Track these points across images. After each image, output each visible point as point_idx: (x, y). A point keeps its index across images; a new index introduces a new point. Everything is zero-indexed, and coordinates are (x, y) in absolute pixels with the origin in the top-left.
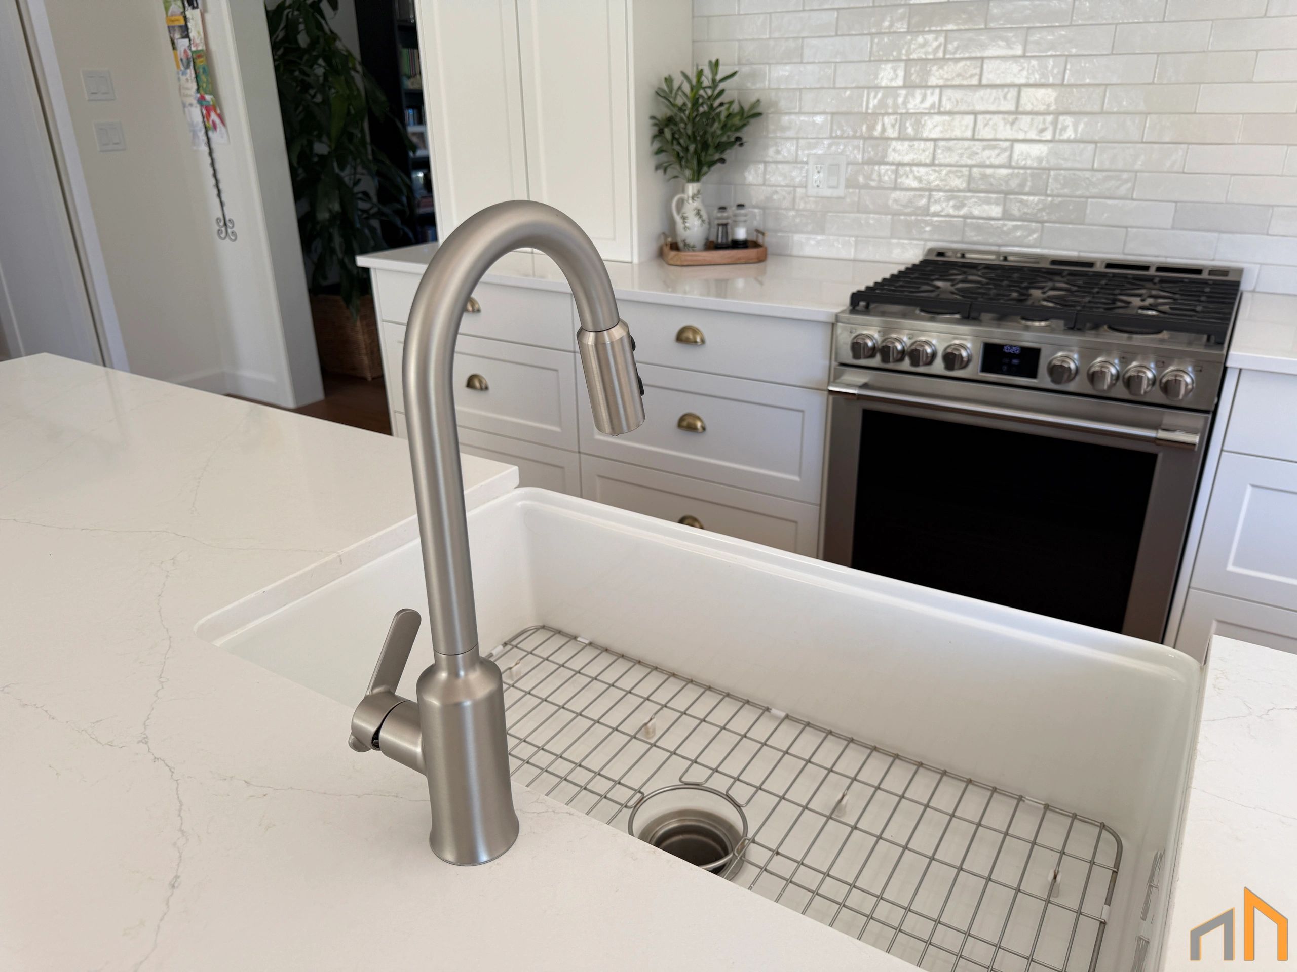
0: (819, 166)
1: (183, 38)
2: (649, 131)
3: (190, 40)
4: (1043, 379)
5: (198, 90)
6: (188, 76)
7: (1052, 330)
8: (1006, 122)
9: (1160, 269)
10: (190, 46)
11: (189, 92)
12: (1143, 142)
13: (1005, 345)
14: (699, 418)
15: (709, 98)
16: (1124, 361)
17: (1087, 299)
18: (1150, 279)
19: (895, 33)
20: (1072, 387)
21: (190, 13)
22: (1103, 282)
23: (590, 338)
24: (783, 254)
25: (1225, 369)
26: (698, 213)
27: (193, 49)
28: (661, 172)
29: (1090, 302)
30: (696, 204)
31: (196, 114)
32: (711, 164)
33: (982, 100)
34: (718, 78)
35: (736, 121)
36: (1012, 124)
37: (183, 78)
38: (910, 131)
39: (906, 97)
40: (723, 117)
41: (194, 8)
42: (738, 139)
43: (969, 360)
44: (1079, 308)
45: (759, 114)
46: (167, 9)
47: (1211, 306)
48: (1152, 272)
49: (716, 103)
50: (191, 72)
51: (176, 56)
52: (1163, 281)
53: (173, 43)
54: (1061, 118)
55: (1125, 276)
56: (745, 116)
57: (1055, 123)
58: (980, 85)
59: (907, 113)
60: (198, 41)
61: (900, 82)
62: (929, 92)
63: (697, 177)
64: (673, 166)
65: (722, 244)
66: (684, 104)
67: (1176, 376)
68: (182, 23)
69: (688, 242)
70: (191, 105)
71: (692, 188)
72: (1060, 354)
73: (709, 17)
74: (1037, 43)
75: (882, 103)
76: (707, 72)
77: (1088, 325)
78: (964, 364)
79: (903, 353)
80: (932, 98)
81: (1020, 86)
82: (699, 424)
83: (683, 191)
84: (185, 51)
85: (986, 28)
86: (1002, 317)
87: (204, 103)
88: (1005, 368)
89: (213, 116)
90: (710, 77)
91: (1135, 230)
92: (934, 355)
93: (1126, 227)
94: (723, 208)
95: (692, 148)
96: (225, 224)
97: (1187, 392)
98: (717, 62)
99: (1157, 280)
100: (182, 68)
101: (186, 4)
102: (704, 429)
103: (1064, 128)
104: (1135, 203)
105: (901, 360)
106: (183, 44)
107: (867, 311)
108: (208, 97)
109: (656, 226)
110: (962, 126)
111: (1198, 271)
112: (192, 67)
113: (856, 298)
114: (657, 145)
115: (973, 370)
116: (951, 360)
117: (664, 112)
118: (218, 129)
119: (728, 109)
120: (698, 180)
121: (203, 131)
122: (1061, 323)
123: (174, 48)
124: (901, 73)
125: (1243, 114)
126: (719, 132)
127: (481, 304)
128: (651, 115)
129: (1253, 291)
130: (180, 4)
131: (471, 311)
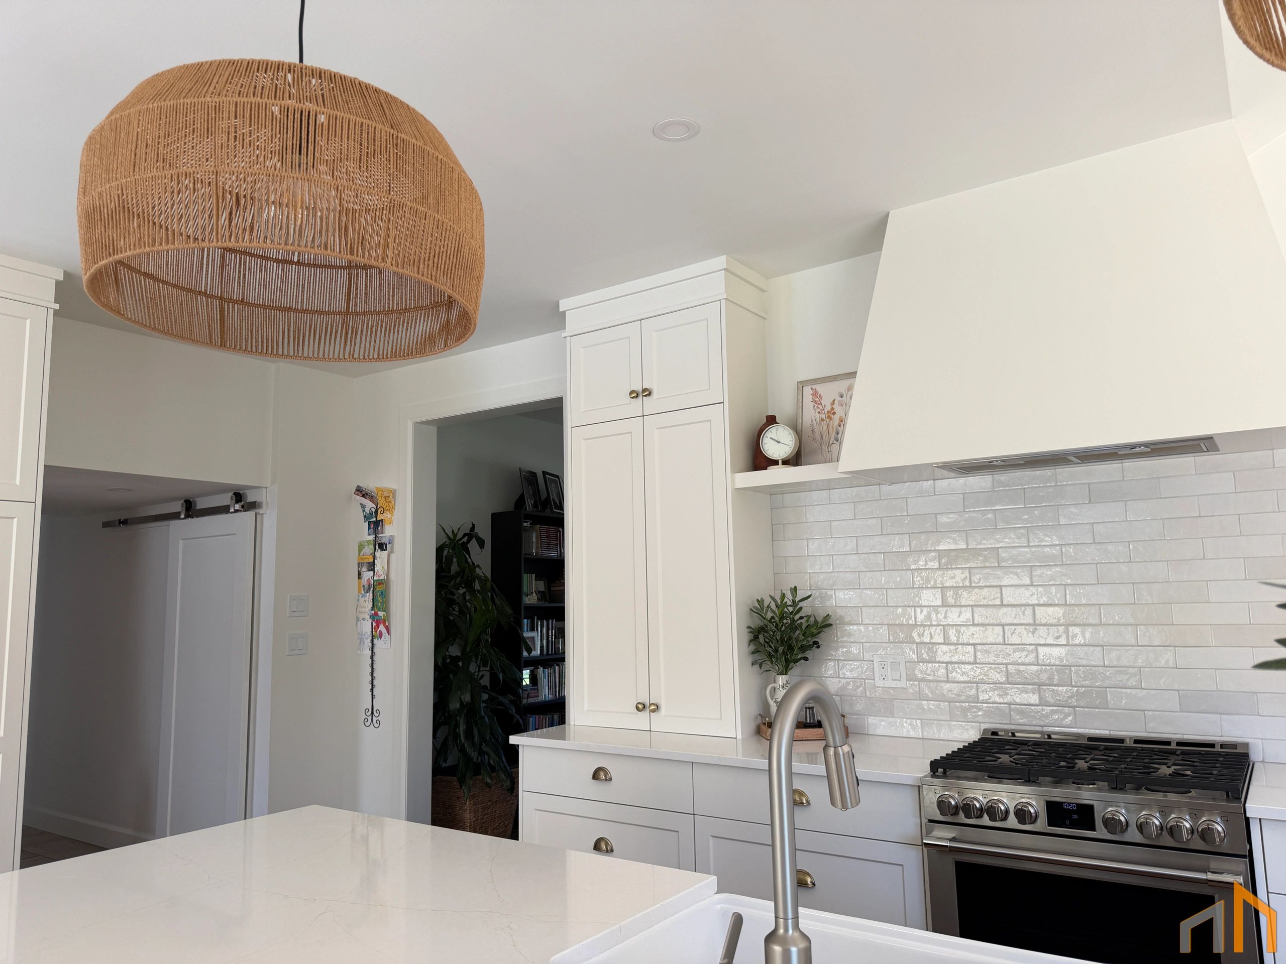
0: (883, 663)
1: (369, 571)
2: (746, 637)
3: (374, 573)
4: (1101, 832)
5: (373, 608)
6: (367, 598)
7: (1100, 790)
8: (1028, 631)
9: (1179, 744)
10: (373, 577)
11: (364, 610)
12: (1138, 646)
13: (1065, 803)
14: (809, 875)
15: (791, 613)
16: (1164, 814)
17: (1123, 766)
18: (1173, 752)
19: (929, 569)
20: (1127, 837)
21: (378, 553)
22: (1135, 754)
23: (831, 751)
24: (862, 734)
25: (1247, 820)
27: (376, 578)
28: (756, 667)
29: (1125, 768)
31: (367, 625)
32: (796, 661)
33: (1006, 616)
34: (797, 600)
35: (814, 630)
36: (1033, 633)
37: (361, 600)
38: (953, 639)
39: (946, 613)
40: (804, 627)
41: (383, 550)
42: (816, 643)
43: (1037, 817)
44: (1118, 772)
45: (829, 625)
46: (360, 551)
47: (1225, 770)
48: (1173, 746)
49: (797, 617)
50: (370, 595)
51: (359, 584)
52: (1183, 753)
53: (359, 574)
54: (1071, 629)
55: (1152, 750)
56: (819, 626)
57: (1067, 632)
58: (1002, 605)
59: (948, 625)
60: (381, 573)
61: (939, 603)
62: (963, 609)
63: (785, 671)
64: (766, 662)
65: (811, 724)
66: (773, 618)
67: (1208, 825)
68: (371, 560)
70: (364, 619)
71: (781, 680)
72: (1110, 809)
73: (785, 557)
74: (1040, 576)
75: (928, 617)
76: (789, 596)
77: (1128, 786)
78: (1034, 819)
79: (981, 810)
80: (967, 615)
81: (1033, 605)
82: (809, 880)
83: (775, 681)
84: (368, 580)
85: (999, 566)
86: (1058, 781)
87: (376, 618)
88: (1068, 822)
89: (382, 628)
90: (791, 598)
91: (1150, 713)
92: (1007, 812)
93: (1144, 711)
95: (781, 649)
96: (372, 713)
97: (1222, 840)
98: (795, 587)
99: (1178, 752)
100: (363, 592)
101: (377, 548)
102: (814, 884)
103: (1075, 636)
104: (1146, 691)
105: (981, 816)
107: (945, 775)
108: (381, 614)
109: (754, 709)
110: (993, 635)
111: (1212, 745)
112: (371, 591)
113: (935, 765)
114: (752, 648)
115: (1042, 824)
116: (1022, 814)
117: (757, 622)
118: (383, 638)
119: (807, 621)
120: (786, 674)
121: (370, 639)
122: (1106, 785)
123: (360, 578)
124: (939, 595)
125: (1211, 625)
126: (801, 637)
127: (613, 773)
128: (748, 625)
129: (1263, 761)
130: (372, 547)
131: (604, 780)
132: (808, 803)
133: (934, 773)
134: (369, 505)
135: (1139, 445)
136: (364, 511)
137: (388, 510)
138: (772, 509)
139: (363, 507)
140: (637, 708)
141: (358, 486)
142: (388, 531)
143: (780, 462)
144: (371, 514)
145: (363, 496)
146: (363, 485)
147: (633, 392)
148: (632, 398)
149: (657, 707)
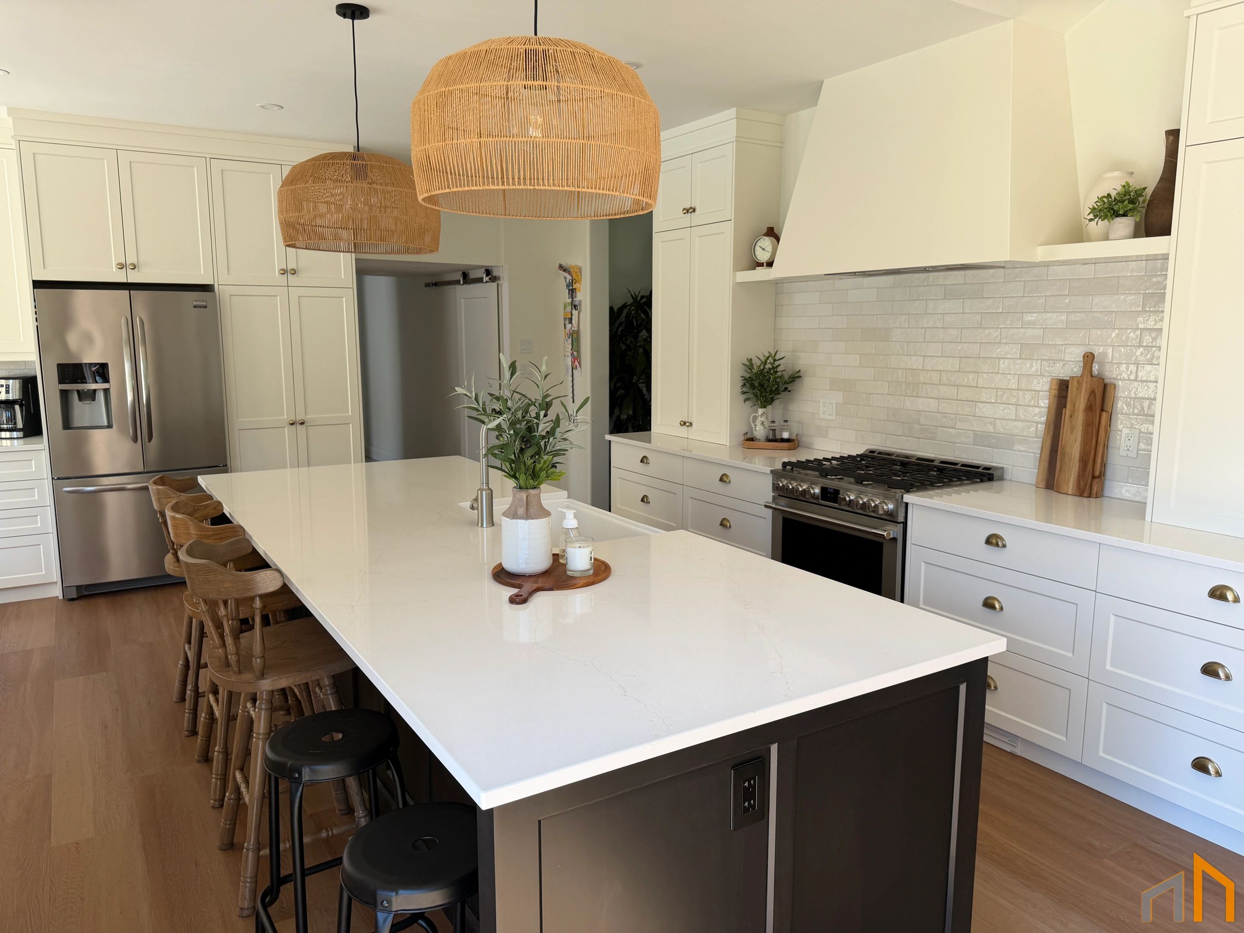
0: (824, 404)
1: (569, 323)
3: (572, 325)
5: (572, 349)
9: (963, 465)
10: (571, 328)
11: (567, 350)
13: (832, 488)
14: (729, 521)
15: (771, 368)
16: (871, 498)
20: (848, 508)
21: (574, 312)
24: (809, 447)
26: (763, 423)
27: (573, 329)
28: (749, 402)
30: (763, 419)
31: (569, 360)
32: (772, 400)
34: (777, 358)
37: (566, 343)
41: (576, 310)
42: (786, 389)
45: (800, 377)
46: (565, 309)
50: (570, 340)
51: (565, 331)
53: (565, 325)
56: (792, 377)
60: (575, 326)
63: (764, 406)
64: (752, 399)
65: (771, 439)
66: (757, 372)
68: (570, 317)
69: (756, 437)
70: (568, 356)
71: (761, 411)
72: (846, 492)
73: (781, 329)
76: (770, 357)
79: (792, 489)
82: (728, 524)
83: (757, 412)
84: (569, 330)
87: (573, 356)
88: (825, 497)
89: (576, 363)
90: (772, 359)
92: (805, 491)
93: (954, 443)
94: (773, 422)
98: (777, 351)
100: (567, 338)
101: (573, 308)
102: (730, 527)
104: (956, 431)
105: (793, 493)
106: (569, 326)
108: (575, 353)
109: (742, 429)
111: (978, 467)
112: (571, 337)
113: (785, 465)
115: (817, 499)
117: (748, 374)
118: (578, 369)
121: (571, 369)
123: (565, 328)
127: (650, 461)
128: (741, 375)
129: (1010, 480)
130: (570, 307)
131: (646, 463)
132: (730, 482)
133: (784, 469)
134: (569, 277)
135: (929, 267)
136: (566, 281)
137: (578, 282)
138: (776, 294)
139: (565, 278)
140: (680, 424)
141: (560, 264)
142: (579, 296)
143: (765, 264)
144: (570, 283)
145: (564, 271)
146: (564, 264)
147: (684, 209)
148: (685, 213)
149: (691, 424)
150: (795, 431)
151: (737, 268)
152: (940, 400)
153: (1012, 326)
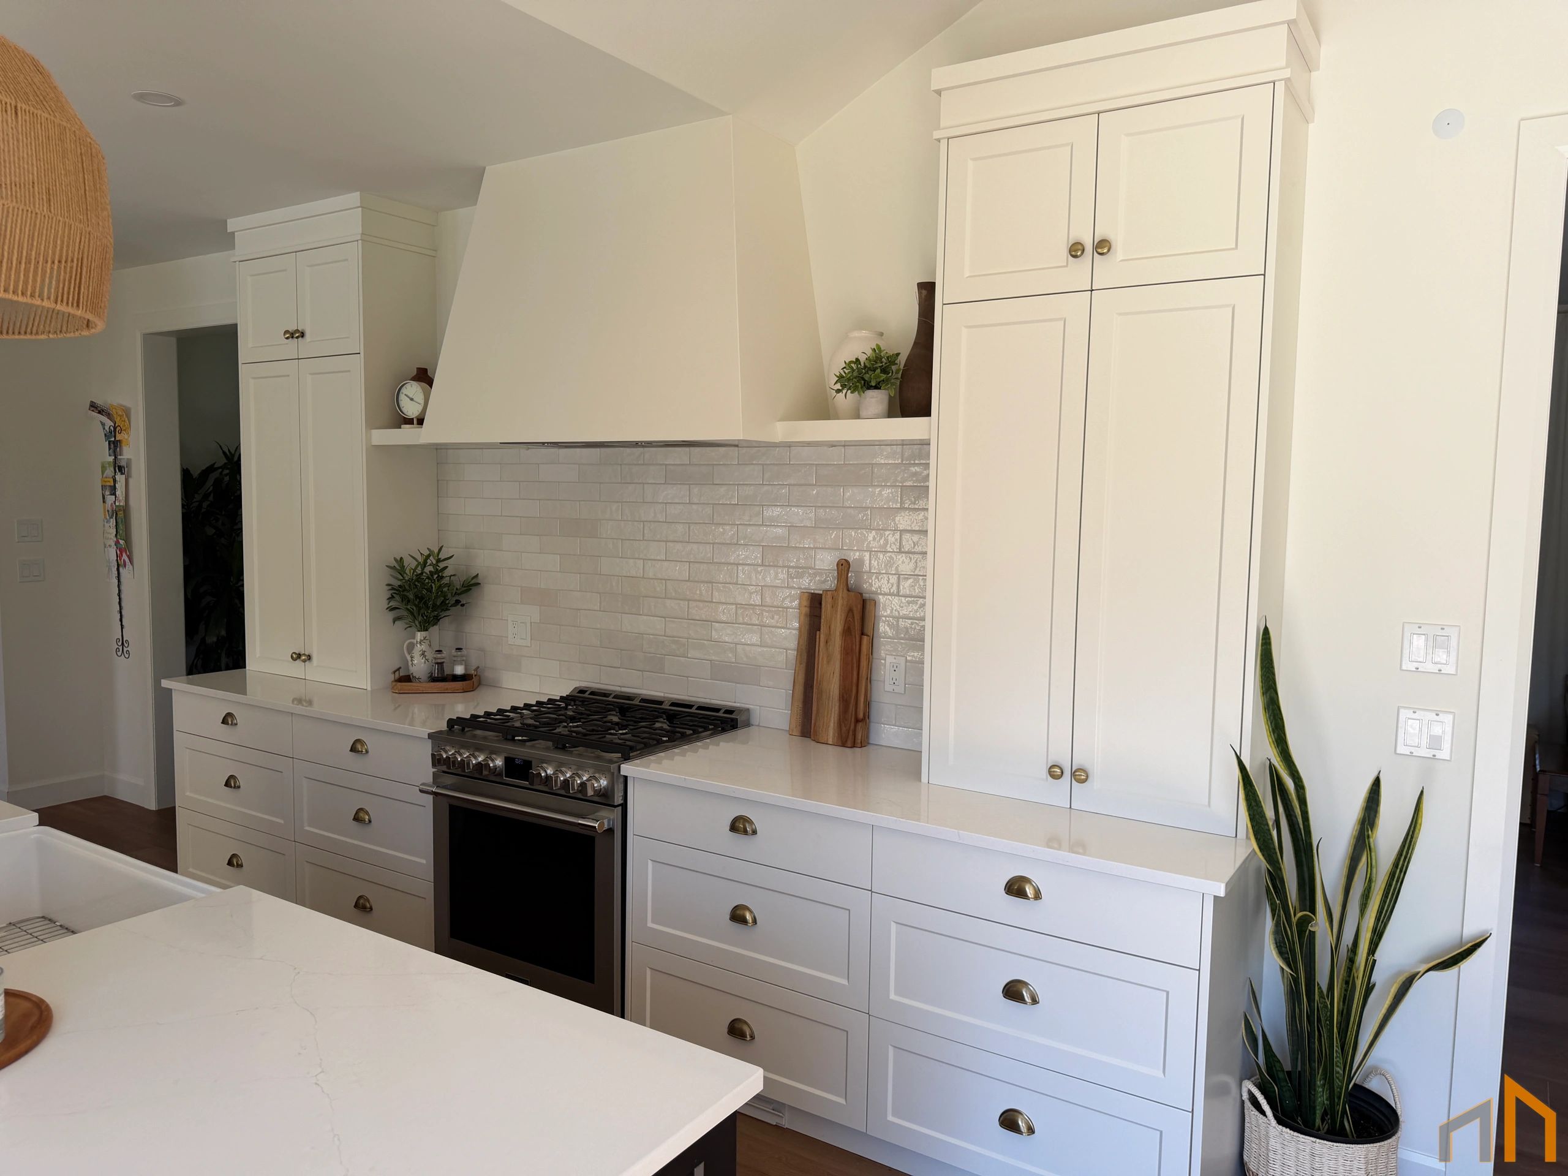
0: (514, 623)
1: (111, 495)
3: (116, 497)
5: (116, 535)
6: (112, 523)
9: (700, 708)
10: (115, 502)
11: (110, 536)
12: (689, 619)
13: (520, 759)
14: (367, 813)
21: (119, 477)
24: (496, 686)
25: (625, 777)
26: (423, 654)
27: (117, 504)
30: (424, 647)
31: (112, 553)
32: (436, 619)
34: (442, 558)
37: (107, 525)
41: (122, 474)
42: (458, 602)
45: (479, 584)
46: (103, 473)
48: (693, 710)
50: (113, 522)
51: (105, 507)
53: (104, 498)
56: (468, 584)
59: (563, 590)
60: (121, 498)
61: (558, 568)
62: (574, 576)
63: (426, 627)
64: (406, 619)
65: (437, 678)
68: (113, 484)
69: (414, 675)
70: (110, 546)
71: (419, 635)
73: (448, 515)
79: (462, 762)
82: (367, 818)
83: (414, 638)
84: (112, 505)
87: (119, 545)
88: (512, 773)
89: (125, 557)
90: (435, 557)
91: (692, 679)
93: (687, 677)
94: (438, 651)
96: (123, 644)
98: (442, 546)
100: (108, 518)
101: (117, 471)
102: (370, 821)
106: (110, 499)
107: (459, 734)
108: (122, 542)
109: (393, 664)
112: (114, 517)
113: (454, 723)
114: (392, 604)
117: (397, 581)
118: (127, 566)
120: (426, 630)
121: (116, 567)
122: (550, 744)
123: (104, 502)
127: (239, 719)
128: (387, 583)
129: (758, 726)
130: (112, 469)
131: (232, 724)
132: (367, 752)
133: (450, 729)
134: (109, 423)
136: (104, 429)
137: (125, 430)
138: (438, 464)
139: (103, 424)
140: (292, 657)
141: (92, 402)
142: (127, 453)
143: (413, 421)
144: (110, 432)
145: (99, 412)
146: (99, 402)
147: (286, 332)
148: (287, 338)
149: (309, 658)
150: (474, 663)
151: (372, 423)
152: (667, 619)
153: (751, 523)
